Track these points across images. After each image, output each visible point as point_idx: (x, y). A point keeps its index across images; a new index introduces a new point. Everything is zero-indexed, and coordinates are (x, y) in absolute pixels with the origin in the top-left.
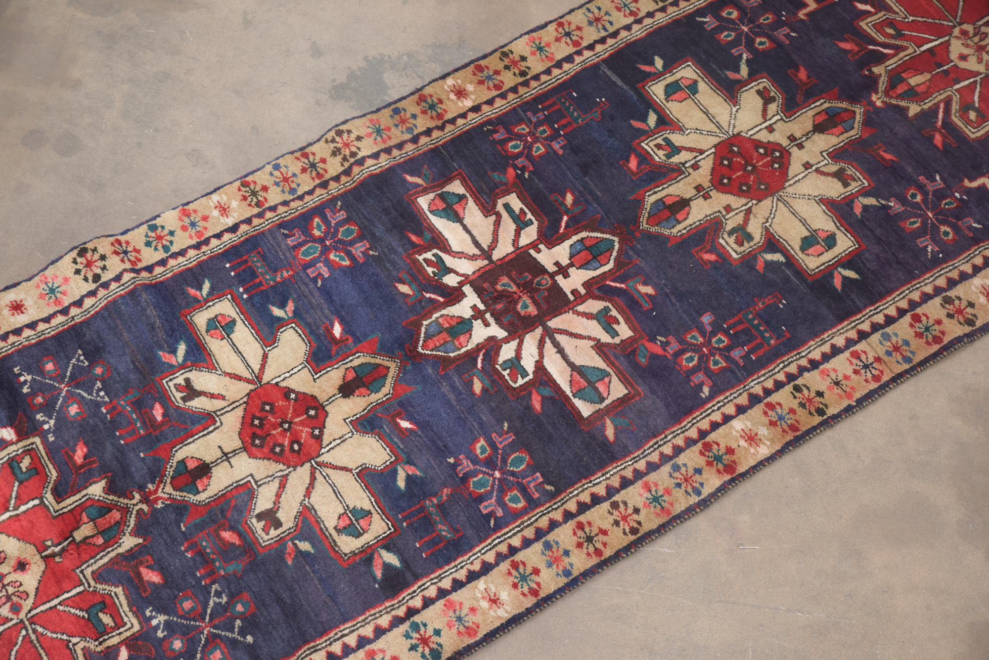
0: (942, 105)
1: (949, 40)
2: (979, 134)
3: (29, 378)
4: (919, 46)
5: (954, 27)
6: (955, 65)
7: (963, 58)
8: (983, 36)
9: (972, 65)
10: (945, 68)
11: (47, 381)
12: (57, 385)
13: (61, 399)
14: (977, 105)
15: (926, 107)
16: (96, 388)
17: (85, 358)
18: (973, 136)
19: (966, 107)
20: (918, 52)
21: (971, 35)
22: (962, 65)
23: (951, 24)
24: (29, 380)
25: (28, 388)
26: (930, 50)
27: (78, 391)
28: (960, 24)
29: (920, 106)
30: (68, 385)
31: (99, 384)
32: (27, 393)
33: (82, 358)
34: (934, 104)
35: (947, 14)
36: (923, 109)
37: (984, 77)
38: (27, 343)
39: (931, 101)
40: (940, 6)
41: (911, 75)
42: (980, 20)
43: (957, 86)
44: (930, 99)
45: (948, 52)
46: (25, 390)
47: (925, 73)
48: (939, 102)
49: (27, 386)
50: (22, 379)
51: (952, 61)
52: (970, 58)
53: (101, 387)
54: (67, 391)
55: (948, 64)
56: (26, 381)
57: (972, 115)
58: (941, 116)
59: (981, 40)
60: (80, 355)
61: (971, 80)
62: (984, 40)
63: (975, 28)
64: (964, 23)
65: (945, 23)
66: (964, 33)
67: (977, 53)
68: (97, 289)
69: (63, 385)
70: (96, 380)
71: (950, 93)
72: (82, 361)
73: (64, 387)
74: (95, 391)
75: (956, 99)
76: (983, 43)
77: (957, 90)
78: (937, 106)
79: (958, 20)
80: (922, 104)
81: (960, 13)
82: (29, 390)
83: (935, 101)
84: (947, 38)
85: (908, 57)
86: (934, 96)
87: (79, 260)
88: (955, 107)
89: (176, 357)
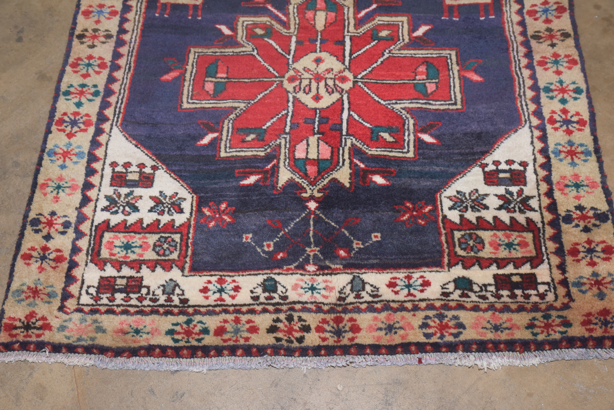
0: (284, 18)
1: (343, 63)
2: (240, 24)
4: (351, 39)
5: (355, 77)
6: (316, 52)
7: (318, 61)
8: (330, 90)
9: (307, 61)
10: (318, 43)
14: (266, 39)
15: (291, 7)
18: (241, 19)
19: (270, 32)
20: (346, 33)
21: (337, 82)
22: (313, 56)
23: (359, 76)
26: (343, 43)
28: (355, 83)
29: (295, 4)
34: (289, 14)
35: (372, 81)
36: (291, 4)
37: (288, 63)
39: (294, 13)
40: (385, 82)
41: (329, 18)
42: (348, 98)
43: (294, 39)
44: (296, 14)
45: (332, 54)
47: (323, 28)
48: (289, 19)
51: (320, 51)
52: (314, 65)
55: (320, 48)
57: (259, 31)
58: (275, 11)
59: (326, 85)
61: (292, 53)
62: (325, 87)
63: (343, 90)
64: (354, 85)
65: (364, 73)
66: (344, 79)
67: (316, 72)
71: (292, 30)
75: (284, 31)
76: (322, 84)
77: (290, 37)
78: (287, 15)
79: (360, 84)
80: (296, 6)
81: (366, 89)
83: (291, 16)
84: (347, 63)
85: (346, 24)
86: (297, 19)
88: (277, 26)
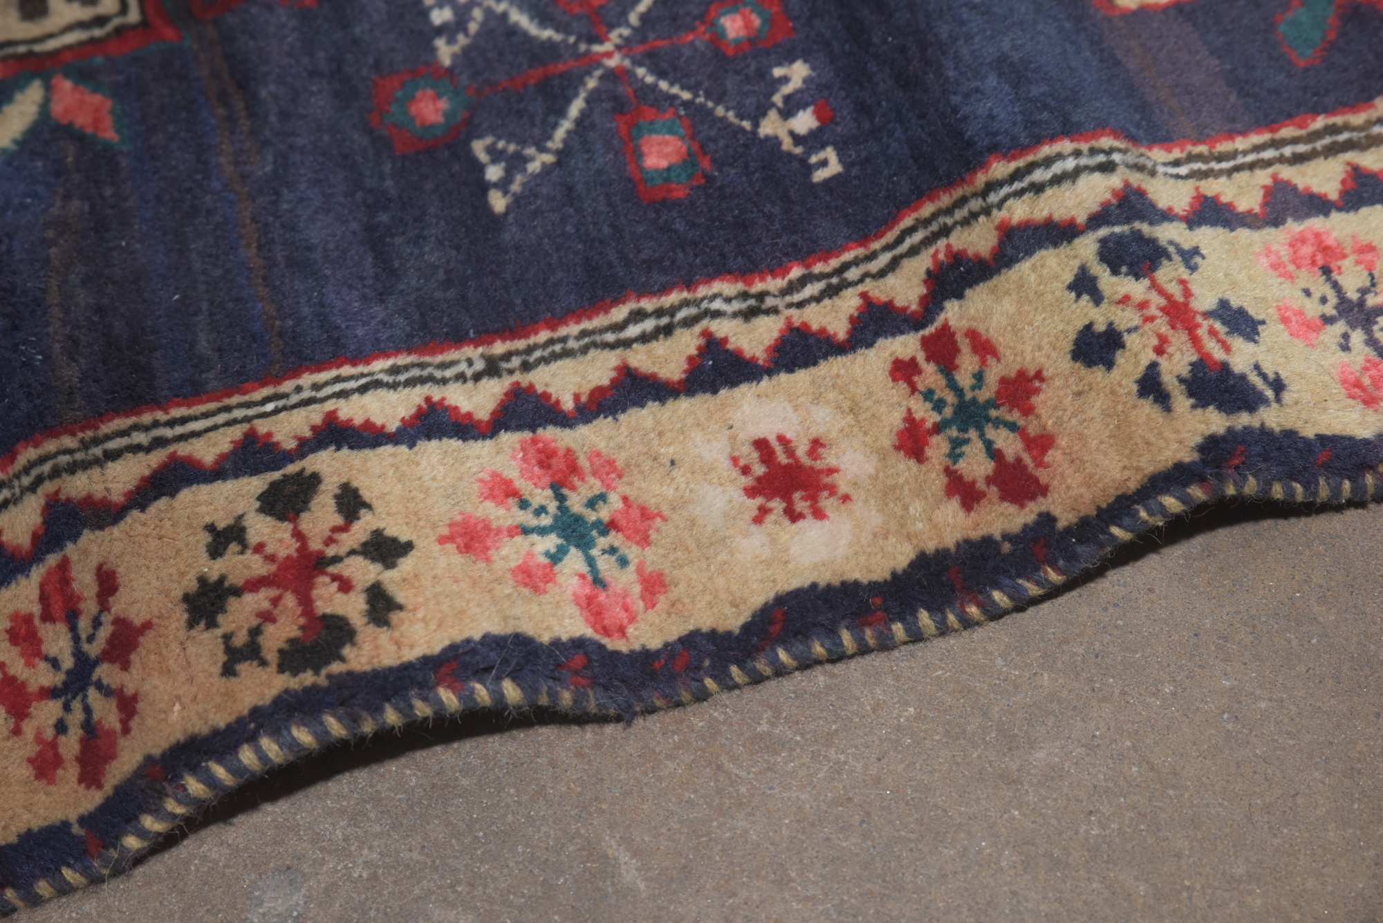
3: (770, 126)
11: (686, 96)
12: (641, 71)
13: (633, 18)
16: (462, 40)
17: (480, 168)
24: (773, 115)
25: (785, 80)
27: (547, 34)
30: (593, 62)
31: (445, 52)
32: (789, 58)
33: (494, 173)
38: (758, 287)
46: (797, 73)
49: (787, 89)
50: (805, 121)
53: (440, 43)
54: (600, 40)
56: (788, 112)
60: (503, 185)
68: (306, 447)
69: (612, 63)
70: (450, 71)
72: (496, 155)
73: (609, 55)
74: (473, 27)
82: (778, 72)
87: (353, 607)
89: (45, 107)
